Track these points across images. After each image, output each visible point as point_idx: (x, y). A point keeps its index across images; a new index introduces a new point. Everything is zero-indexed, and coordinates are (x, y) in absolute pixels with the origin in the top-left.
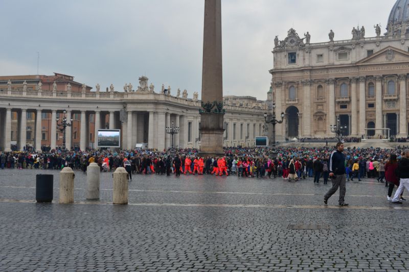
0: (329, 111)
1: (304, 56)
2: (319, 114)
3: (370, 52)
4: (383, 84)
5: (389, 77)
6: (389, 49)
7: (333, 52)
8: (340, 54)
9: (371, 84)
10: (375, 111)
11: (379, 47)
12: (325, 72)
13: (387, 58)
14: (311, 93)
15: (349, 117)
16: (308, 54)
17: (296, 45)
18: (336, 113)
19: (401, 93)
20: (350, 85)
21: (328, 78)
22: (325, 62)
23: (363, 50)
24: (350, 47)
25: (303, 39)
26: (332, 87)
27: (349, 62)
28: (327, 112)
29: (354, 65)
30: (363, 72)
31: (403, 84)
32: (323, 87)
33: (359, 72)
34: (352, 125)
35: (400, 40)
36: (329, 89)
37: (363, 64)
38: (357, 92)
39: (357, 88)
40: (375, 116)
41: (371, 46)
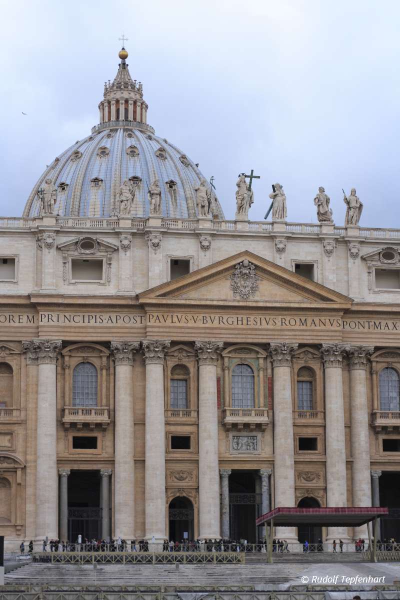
0: (35, 454)
3: (179, 266)
5: (235, 351)
6: (246, 260)
7: (53, 251)
8: (77, 263)
9: (181, 368)
10: (197, 461)
11: (208, 253)
12: (24, 319)
13: (235, 289)
15: (105, 481)
18: (60, 462)
19: (277, 408)
21: (37, 341)
22: (24, 285)
24: (112, 241)
26: (47, 371)
27: (110, 290)
28: (29, 457)
29: (131, 302)
30: (159, 327)
31: (284, 376)
32: (14, 368)
33: (145, 328)
34: (117, 508)
35: (272, 238)
36: (37, 376)
37: (164, 302)
38: (133, 396)
39: (133, 379)
40: (198, 477)
41: (184, 248)
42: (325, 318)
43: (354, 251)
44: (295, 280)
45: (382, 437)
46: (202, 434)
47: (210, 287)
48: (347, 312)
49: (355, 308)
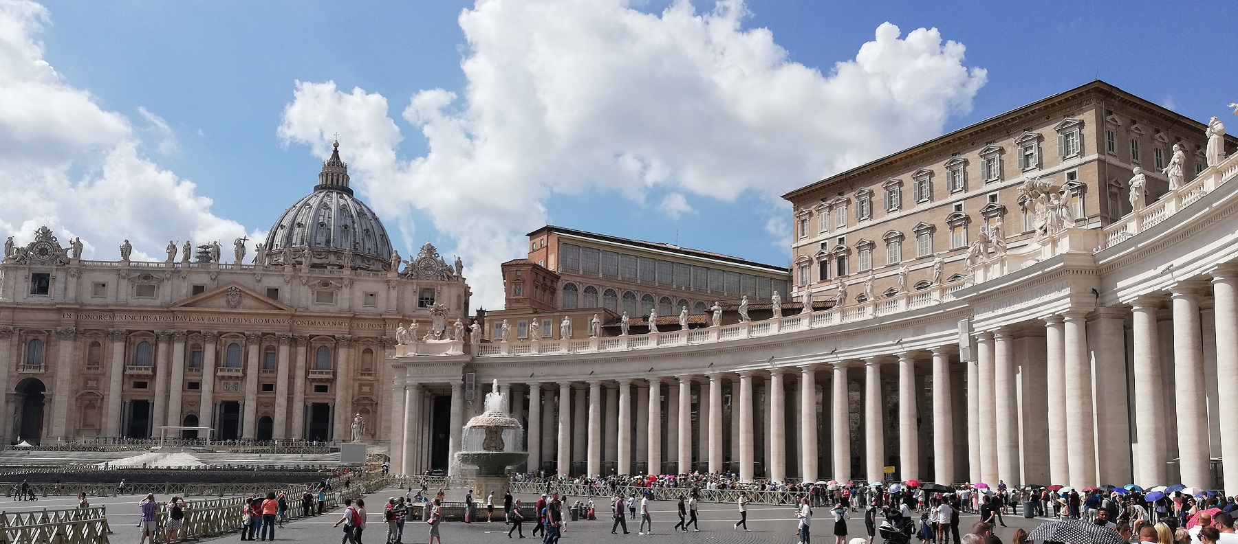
0: (109, 392)
1: (66, 283)
2: (88, 398)
3: (198, 289)
4: (218, 346)
5: (230, 336)
6: (234, 287)
7: (126, 281)
8: (140, 287)
9: (196, 347)
10: (200, 397)
12: (107, 318)
13: (228, 302)
15: (150, 407)
16: (75, 279)
17: (52, 261)
18: (123, 396)
19: (249, 367)
20: (156, 345)
21: (112, 330)
22: (110, 297)
23: (187, 284)
24: (161, 275)
25: (66, 250)
26: (118, 347)
27: (158, 302)
28: (106, 393)
29: (167, 310)
30: (181, 323)
31: (253, 351)
32: (101, 345)
33: (174, 323)
34: (154, 420)
35: (254, 274)
36: (113, 349)
37: (186, 309)
38: (166, 361)
39: (167, 351)
40: (200, 405)
41: (202, 279)
42: (280, 319)
44: (266, 299)
45: (314, 384)
46: (204, 382)
47: (213, 302)
48: (293, 316)
49: (298, 313)
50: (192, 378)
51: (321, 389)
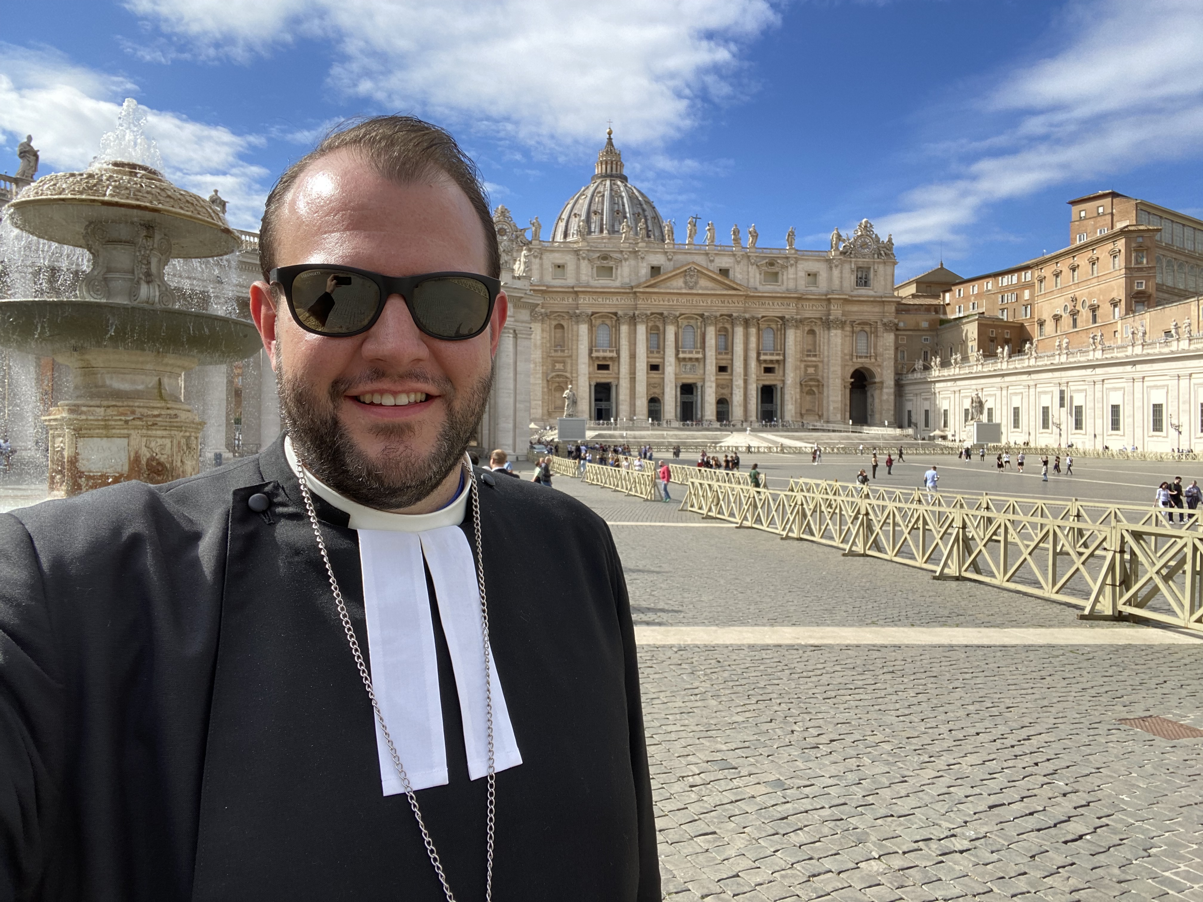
0: (577, 373)
2: (557, 379)
3: (655, 270)
4: (678, 329)
5: (685, 318)
6: (692, 266)
7: (586, 261)
9: (656, 327)
10: (663, 378)
11: (672, 263)
12: (570, 300)
13: (686, 283)
14: (543, 338)
15: (614, 388)
16: (537, 260)
17: (512, 241)
18: (590, 378)
19: (707, 349)
20: (618, 327)
21: (577, 312)
22: (570, 280)
23: (645, 265)
24: (619, 256)
25: (525, 230)
26: (584, 329)
27: (617, 283)
28: (574, 375)
29: (628, 291)
30: (644, 305)
31: (711, 332)
32: (566, 327)
33: (637, 305)
34: (621, 402)
35: (707, 254)
36: (578, 331)
37: (648, 290)
38: (630, 342)
39: (629, 333)
40: (663, 386)
41: (658, 260)
42: (735, 299)
43: (753, 261)
44: (719, 278)
45: (763, 366)
46: (667, 364)
47: (672, 282)
48: (747, 296)
49: (751, 294)
50: (654, 360)
51: (768, 370)
